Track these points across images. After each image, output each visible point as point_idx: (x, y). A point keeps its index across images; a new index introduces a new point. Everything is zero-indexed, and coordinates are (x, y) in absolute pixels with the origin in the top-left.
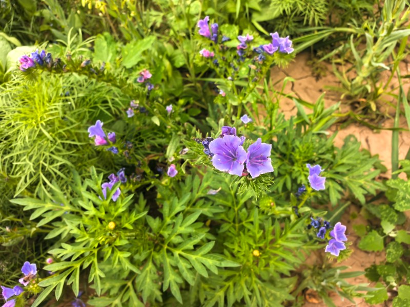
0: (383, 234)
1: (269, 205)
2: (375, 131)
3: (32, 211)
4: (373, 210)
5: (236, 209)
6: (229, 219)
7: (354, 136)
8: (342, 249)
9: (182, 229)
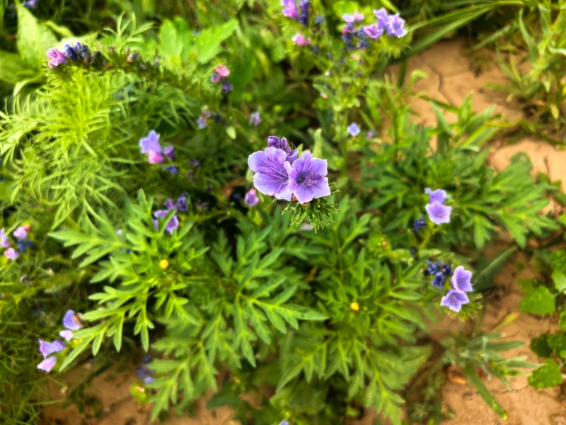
0: (555, 291)
1: (379, 244)
2: (558, 147)
3: (75, 246)
4: (547, 258)
5: (340, 250)
6: (330, 262)
7: (525, 155)
8: (464, 303)
9: (259, 272)
